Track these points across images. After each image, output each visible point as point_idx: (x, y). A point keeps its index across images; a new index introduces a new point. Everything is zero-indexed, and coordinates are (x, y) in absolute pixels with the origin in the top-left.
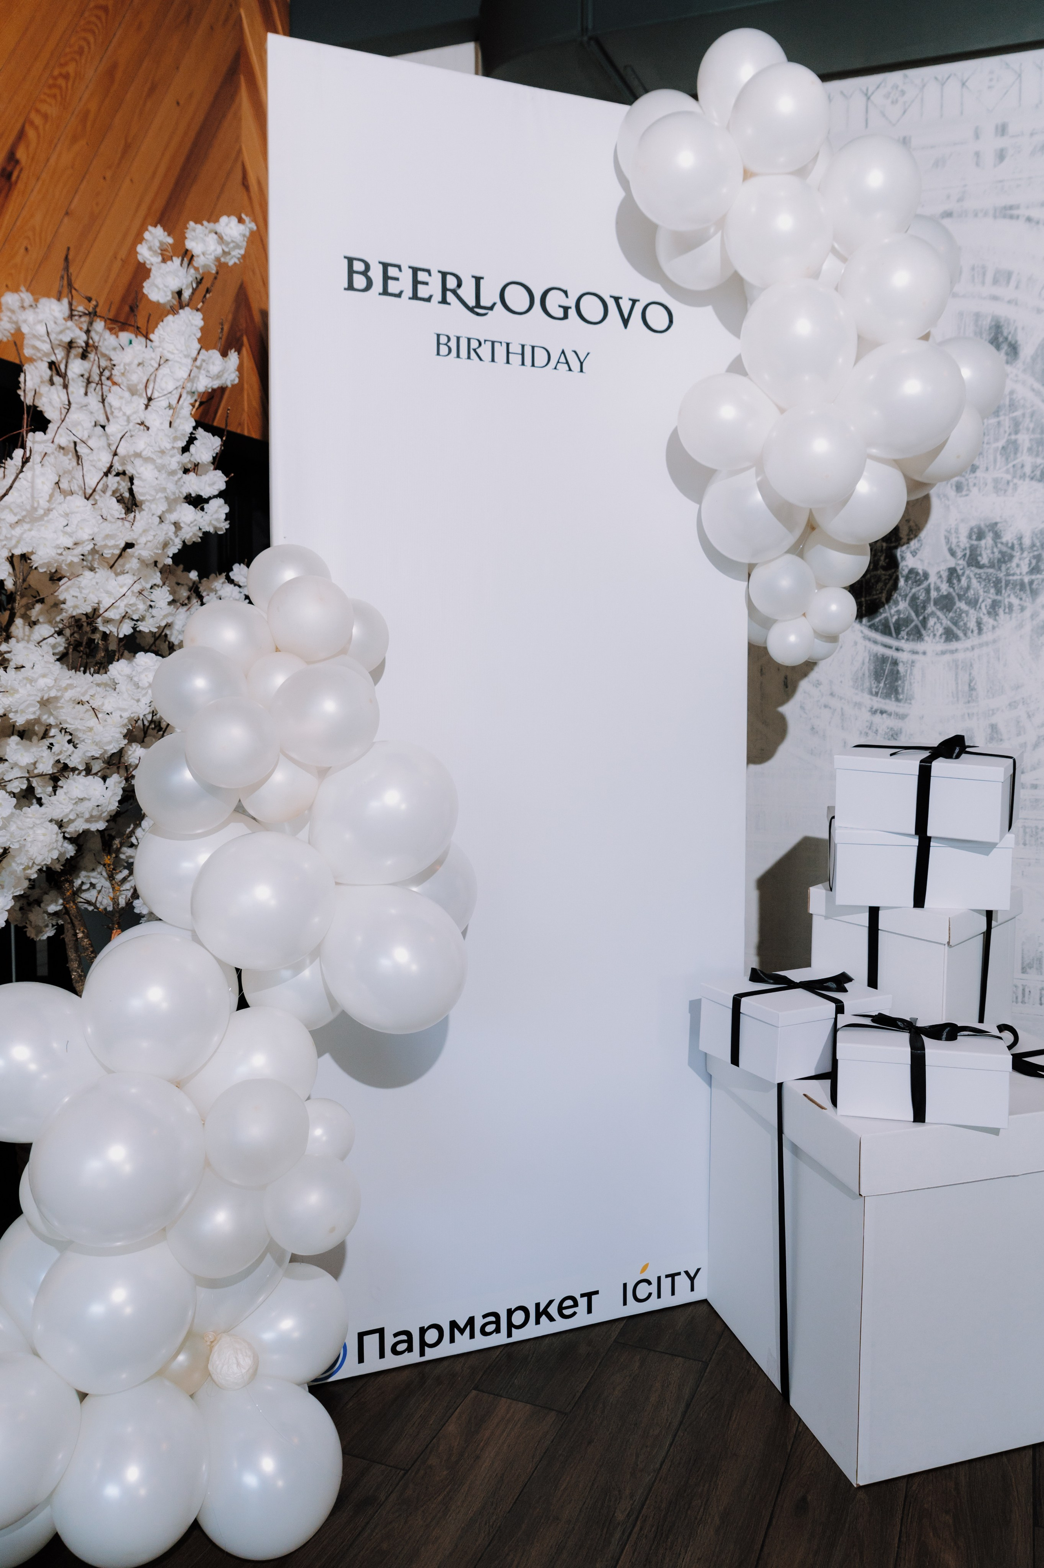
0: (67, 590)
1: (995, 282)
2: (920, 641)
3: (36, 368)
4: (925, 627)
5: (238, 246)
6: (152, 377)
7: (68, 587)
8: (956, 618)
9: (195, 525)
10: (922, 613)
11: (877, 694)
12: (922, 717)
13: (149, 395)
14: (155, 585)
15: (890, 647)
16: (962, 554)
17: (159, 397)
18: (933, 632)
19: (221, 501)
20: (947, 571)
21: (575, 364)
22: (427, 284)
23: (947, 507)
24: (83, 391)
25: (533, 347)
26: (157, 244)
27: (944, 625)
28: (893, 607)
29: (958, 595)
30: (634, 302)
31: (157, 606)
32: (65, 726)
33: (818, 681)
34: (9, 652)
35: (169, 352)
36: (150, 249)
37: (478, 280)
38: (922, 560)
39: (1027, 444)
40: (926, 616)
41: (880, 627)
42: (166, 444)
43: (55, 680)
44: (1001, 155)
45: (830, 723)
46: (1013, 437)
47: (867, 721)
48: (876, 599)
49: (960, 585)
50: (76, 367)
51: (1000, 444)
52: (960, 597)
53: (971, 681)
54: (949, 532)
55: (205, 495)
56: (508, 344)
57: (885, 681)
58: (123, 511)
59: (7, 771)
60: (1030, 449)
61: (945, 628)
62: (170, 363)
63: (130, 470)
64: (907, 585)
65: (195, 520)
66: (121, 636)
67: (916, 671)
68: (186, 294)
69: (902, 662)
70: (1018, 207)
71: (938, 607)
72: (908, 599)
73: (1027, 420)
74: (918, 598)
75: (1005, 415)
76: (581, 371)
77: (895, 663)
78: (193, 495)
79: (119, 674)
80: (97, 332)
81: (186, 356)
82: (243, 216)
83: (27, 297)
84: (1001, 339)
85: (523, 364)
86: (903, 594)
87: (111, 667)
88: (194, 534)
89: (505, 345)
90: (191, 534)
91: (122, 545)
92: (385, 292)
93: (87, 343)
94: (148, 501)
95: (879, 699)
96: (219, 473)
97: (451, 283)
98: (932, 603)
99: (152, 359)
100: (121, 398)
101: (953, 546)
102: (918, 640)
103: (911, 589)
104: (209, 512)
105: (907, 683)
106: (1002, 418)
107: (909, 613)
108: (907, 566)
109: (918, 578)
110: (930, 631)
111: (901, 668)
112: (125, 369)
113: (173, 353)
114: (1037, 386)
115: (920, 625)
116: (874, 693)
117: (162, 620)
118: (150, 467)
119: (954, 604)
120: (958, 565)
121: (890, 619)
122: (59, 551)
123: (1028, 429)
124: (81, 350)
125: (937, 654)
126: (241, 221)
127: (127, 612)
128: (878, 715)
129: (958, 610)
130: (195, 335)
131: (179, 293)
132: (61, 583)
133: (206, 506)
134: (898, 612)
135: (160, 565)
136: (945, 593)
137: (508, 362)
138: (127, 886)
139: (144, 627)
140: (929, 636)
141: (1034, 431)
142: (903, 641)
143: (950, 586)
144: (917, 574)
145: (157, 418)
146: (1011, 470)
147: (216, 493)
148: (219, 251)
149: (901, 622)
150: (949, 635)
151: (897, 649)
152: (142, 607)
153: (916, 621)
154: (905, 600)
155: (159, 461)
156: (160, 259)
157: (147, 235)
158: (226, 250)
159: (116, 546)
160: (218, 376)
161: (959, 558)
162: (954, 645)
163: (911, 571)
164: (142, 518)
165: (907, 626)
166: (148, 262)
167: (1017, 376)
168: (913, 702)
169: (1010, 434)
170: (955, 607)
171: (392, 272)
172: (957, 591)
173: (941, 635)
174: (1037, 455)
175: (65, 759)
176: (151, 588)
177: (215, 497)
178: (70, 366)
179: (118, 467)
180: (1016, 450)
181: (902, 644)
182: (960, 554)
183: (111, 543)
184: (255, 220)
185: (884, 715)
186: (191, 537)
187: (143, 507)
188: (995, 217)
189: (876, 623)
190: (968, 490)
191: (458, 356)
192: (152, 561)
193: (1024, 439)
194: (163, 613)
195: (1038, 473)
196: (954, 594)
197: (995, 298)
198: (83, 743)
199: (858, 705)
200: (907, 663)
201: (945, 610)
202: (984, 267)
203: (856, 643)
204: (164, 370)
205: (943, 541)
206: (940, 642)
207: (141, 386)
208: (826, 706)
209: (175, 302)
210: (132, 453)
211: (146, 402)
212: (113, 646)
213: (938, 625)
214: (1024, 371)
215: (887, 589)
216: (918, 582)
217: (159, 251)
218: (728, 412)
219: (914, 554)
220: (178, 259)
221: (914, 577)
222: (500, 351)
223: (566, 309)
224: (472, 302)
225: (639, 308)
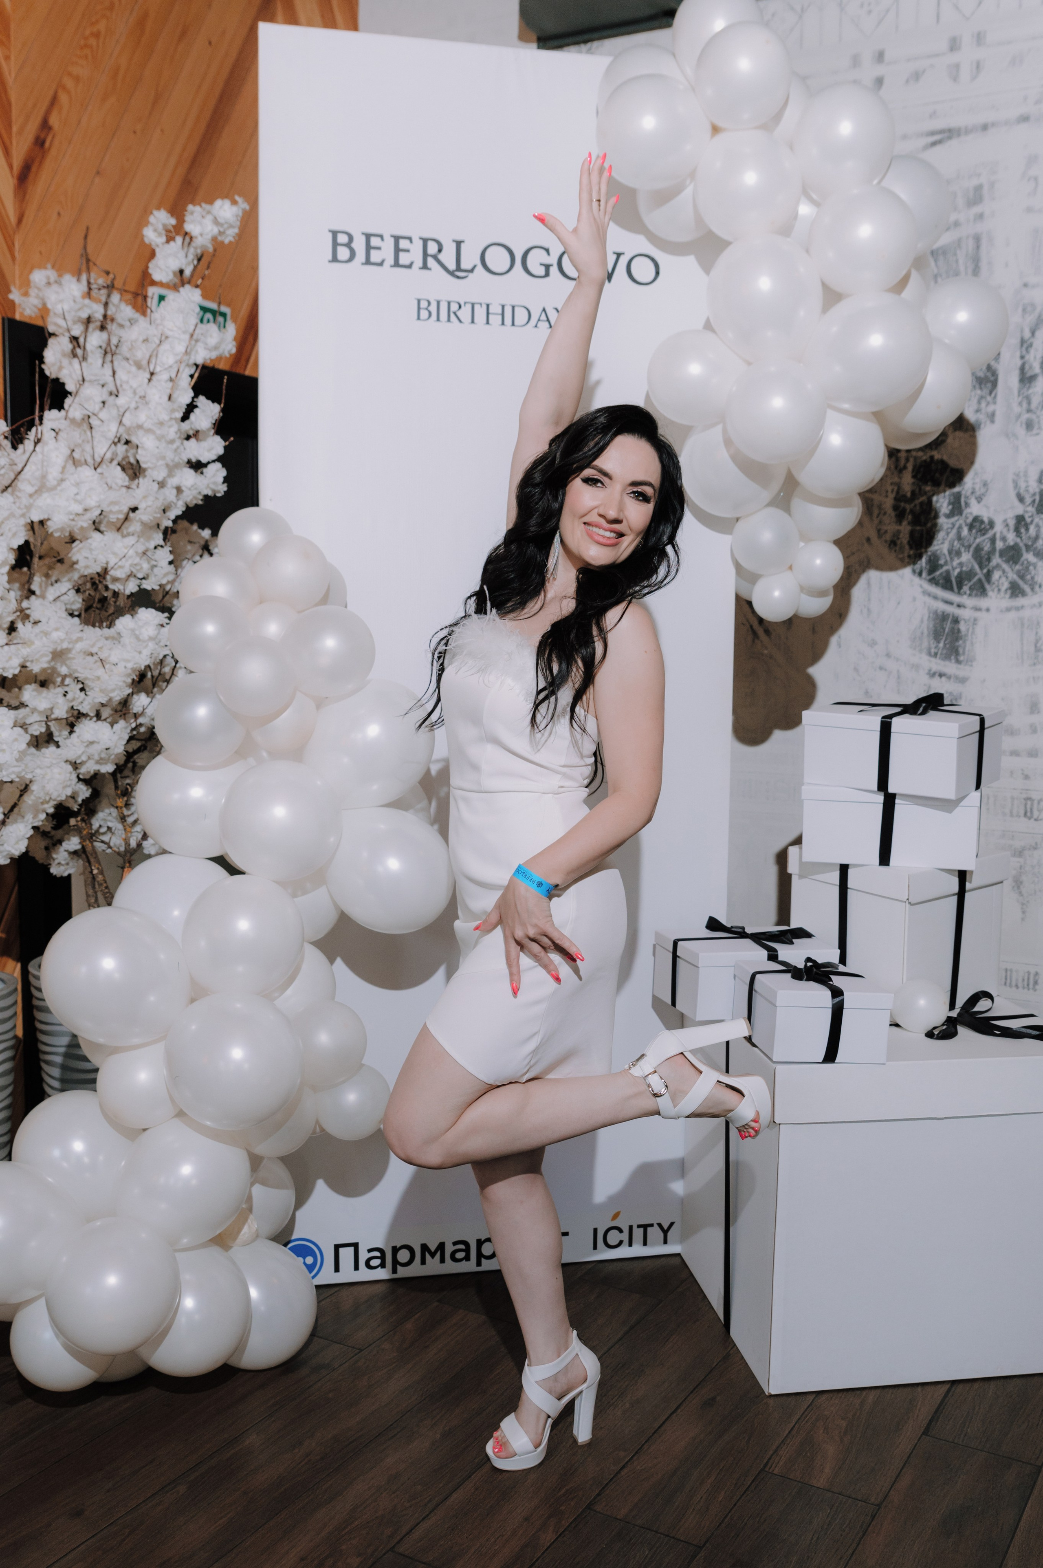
0: (78, 551)
2: (984, 597)
3: (59, 343)
4: (989, 581)
5: (231, 226)
6: (155, 353)
7: (81, 549)
8: (1023, 572)
9: (196, 489)
10: (986, 566)
11: (936, 655)
12: (984, 681)
13: (152, 370)
14: (159, 545)
15: (951, 603)
16: (1032, 499)
17: (161, 371)
18: (998, 586)
19: (218, 465)
20: (1014, 519)
23: (1017, 448)
24: (100, 361)
25: (513, 307)
26: (160, 227)
27: (1010, 579)
28: (956, 559)
29: (1026, 546)
30: (620, 255)
31: (159, 565)
32: (76, 675)
33: (873, 640)
34: (29, 608)
35: (169, 329)
36: (155, 230)
37: (459, 244)
38: (987, 507)
40: (991, 569)
41: (941, 581)
42: (164, 416)
43: (67, 633)
45: (885, 687)
47: (925, 685)
48: (937, 550)
49: (1028, 535)
50: (95, 339)
52: (1028, 548)
53: (1037, 642)
54: (1018, 475)
55: (204, 461)
56: (488, 306)
57: (945, 641)
58: (127, 478)
59: (28, 715)
61: (1011, 583)
62: (170, 339)
63: (134, 439)
64: (970, 535)
65: (195, 484)
66: (128, 592)
67: (979, 629)
68: (188, 272)
69: (964, 620)
71: (1004, 559)
72: (972, 549)
74: (982, 549)
77: (956, 621)
78: (194, 460)
79: (124, 628)
80: (114, 305)
81: (184, 332)
82: (237, 198)
83: (51, 274)
85: (503, 323)
86: (966, 544)
87: (118, 622)
88: (195, 498)
89: (485, 307)
90: (191, 497)
91: (125, 509)
92: (368, 262)
93: (105, 316)
94: (149, 468)
95: (938, 660)
96: (218, 439)
97: (432, 248)
98: (997, 554)
99: (155, 336)
100: (129, 372)
101: (1022, 491)
102: (981, 595)
103: (975, 538)
104: (208, 475)
105: (968, 643)
107: (973, 566)
108: (971, 513)
109: (983, 526)
110: (994, 586)
111: (962, 627)
112: (132, 345)
113: (171, 330)
115: (984, 579)
116: (933, 654)
117: (163, 578)
118: (151, 437)
119: (1022, 555)
120: (1027, 512)
121: (951, 572)
122: (71, 517)
124: (99, 324)
125: (1001, 611)
126: (234, 202)
127: (132, 572)
128: (937, 677)
129: (1025, 562)
130: (193, 311)
131: (181, 272)
132: (74, 545)
133: (205, 470)
134: (961, 564)
135: (162, 527)
136: (1012, 543)
137: (488, 322)
138: (138, 828)
139: (147, 585)
140: (993, 590)
142: (965, 597)
143: (1017, 536)
144: (982, 522)
145: (157, 394)
147: (215, 457)
148: (216, 230)
149: (964, 576)
150: (1015, 590)
151: (959, 606)
152: (146, 566)
154: (969, 551)
155: (158, 432)
156: (164, 239)
157: (152, 219)
158: (222, 230)
159: (120, 512)
160: (216, 348)
161: (1028, 503)
162: (1020, 601)
163: (976, 519)
164: (145, 484)
165: (970, 580)
166: (153, 243)
168: (974, 664)
170: (1022, 559)
171: (375, 241)
172: (1024, 541)
173: (1006, 590)
175: (78, 706)
176: (155, 548)
177: (214, 461)
178: (88, 339)
179: (125, 437)
181: (965, 600)
182: (1028, 500)
183: (115, 508)
184: (247, 200)
185: (944, 679)
186: (191, 500)
187: (147, 473)
189: (936, 577)
190: (1040, 428)
191: (438, 319)
192: (154, 523)
194: (164, 571)
196: (1021, 545)
198: (92, 691)
199: (916, 667)
200: (969, 620)
201: (1011, 562)
203: (914, 599)
204: (165, 346)
205: (1011, 485)
206: (1004, 598)
207: (144, 363)
208: (881, 668)
209: (177, 280)
210: (134, 425)
211: (148, 376)
212: (121, 602)
213: (1003, 579)
215: (949, 538)
216: (983, 532)
217: (164, 232)
218: (695, 369)
219: (979, 499)
220: (179, 240)
221: (978, 525)
222: (480, 312)
223: (547, 267)
224: (452, 266)
225: (623, 261)
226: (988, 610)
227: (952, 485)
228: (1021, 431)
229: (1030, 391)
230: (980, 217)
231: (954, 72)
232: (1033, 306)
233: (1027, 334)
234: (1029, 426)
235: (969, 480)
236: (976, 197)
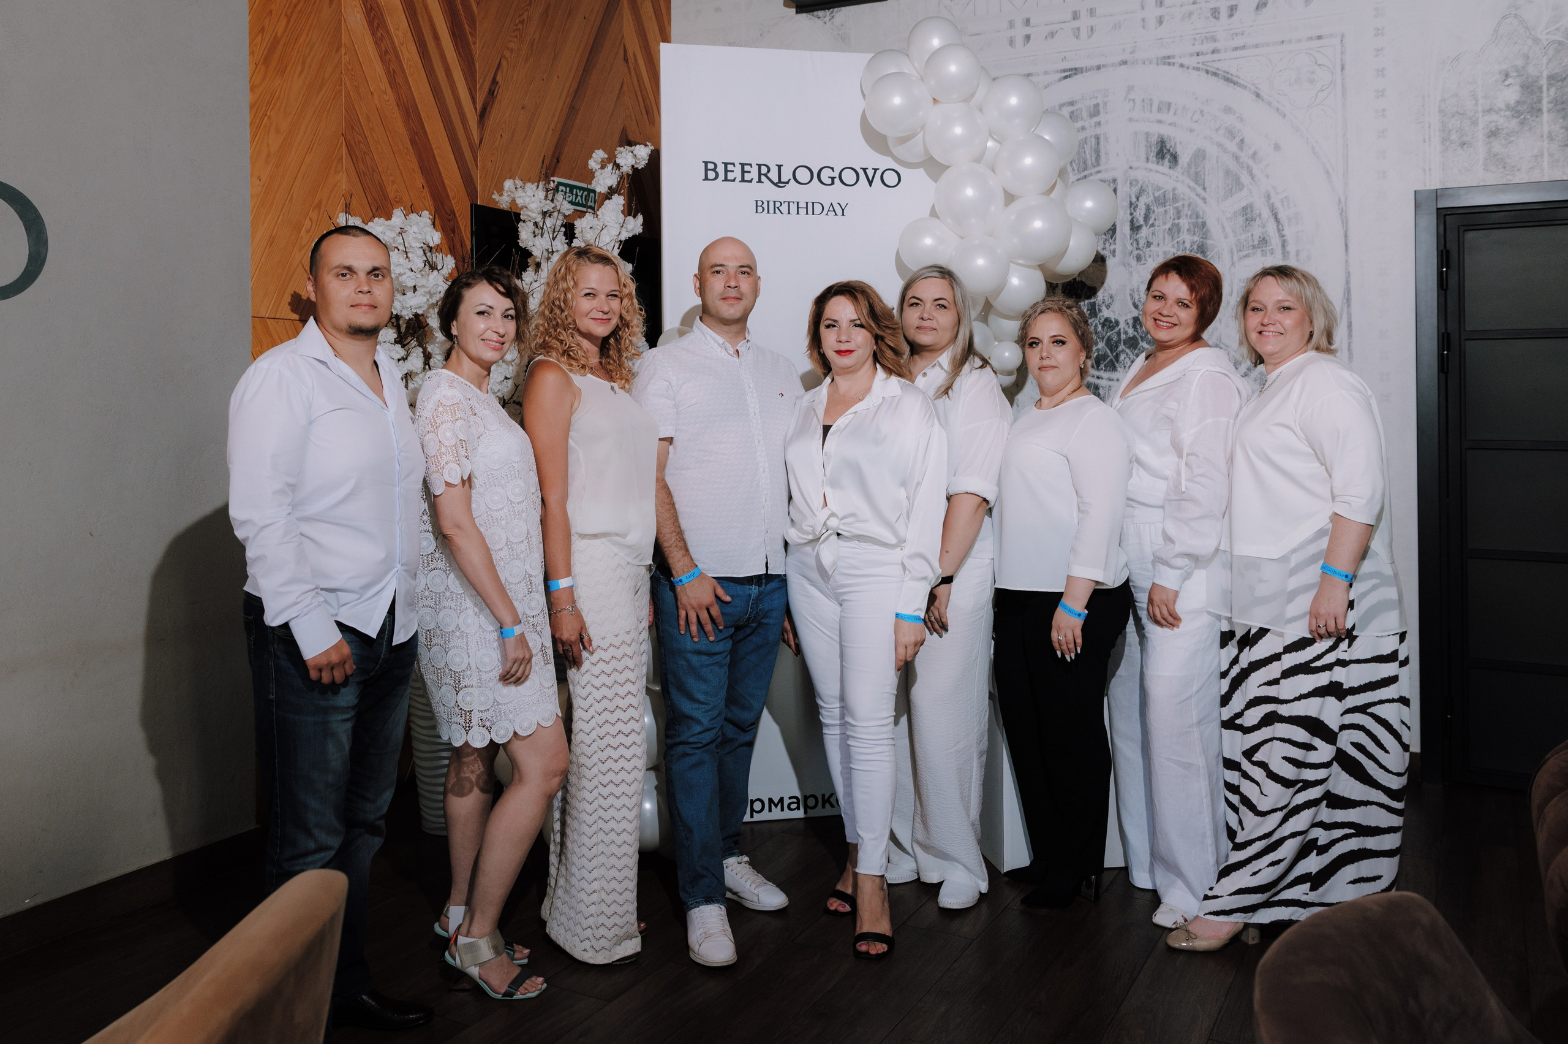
1: (1159, 110)
2: (1115, 371)
4: (1117, 361)
5: (644, 160)
10: (1115, 350)
18: (1123, 364)
20: (1132, 319)
21: (839, 211)
22: (750, 172)
23: (1131, 273)
25: (813, 203)
26: (600, 159)
29: (1141, 337)
30: (876, 170)
35: (607, 220)
36: (596, 161)
37: (779, 167)
38: (1114, 312)
39: (1186, 226)
40: (1118, 352)
44: (1160, 20)
46: (1176, 221)
51: (1167, 226)
54: (1133, 291)
56: (798, 203)
60: (1189, 230)
62: (608, 226)
64: (1104, 330)
68: (615, 187)
70: (1174, 57)
71: (1127, 346)
73: (1186, 208)
74: (1112, 340)
75: (1170, 205)
76: (843, 215)
81: (616, 222)
82: (648, 144)
84: (1165, 151)
85: (807, 214)
89: (796, 203)
92: (726, 179)
97: (764, 170)
99: (599, 224)
102: (1113, 370)
106: (1168, 208)
108: (1103, 316)
109: (1112, 325)
113: (609, 221)
114: (1192, 184)
123: (1187, 216)
126: (646, 146)
130: (621, 209)
131: (612, 186)
134: (1098, 350)
136: (1131, 336)
137: (798, 213)
141: (1191, 217)
143: (1134, 331)
144: (1111, 322)
146: (1176, 245)
148: (634, 162)
149: (1100, 358)
151: (1098, 378)
153: (1111, 357)
156: (600, 166)
157: (592, 154)
158: (637, 161)
160: (632, 230)
163: (1107, 320)
166: (594, 169)
167: (1177, 177)
169: (1174, 219)
171: (730, 167)
174: (1194, 234)
180: (1179, 231)
181: (1101, 373)
184: (653, 143)
188: (1158, 64)
190: (1146, 260)
191: (768, 212)
193: (1184, 223)
195: (1195, 247)
196: (1138, 336)
197: (1160, 122)
201: (1132, 349)
202: (1151, 100)
204: (605, 232)
205: (1129, 297)
209: (609, 192)
213: (1127, 359)
214: (1183, 173)
216: (1112, 328)
217: (600, 163)
218: (928, 241)
219: (1108, 307)
220: (610, 166)
221: (1108, 324)
222: (793, 207)
223: (833, 179)
224: (776, 180)
225: (879, 173)
226: (1118, 380)
227: (1089, 298)
228: (1134, 262)
229: (1138, 236)
230: (1099, 123)
231: (1077, 33)
232: (1136, 180)
233: (1134, 199)
234: (1139, 258)
235: (1100, 294)
236: (1095, 111)
